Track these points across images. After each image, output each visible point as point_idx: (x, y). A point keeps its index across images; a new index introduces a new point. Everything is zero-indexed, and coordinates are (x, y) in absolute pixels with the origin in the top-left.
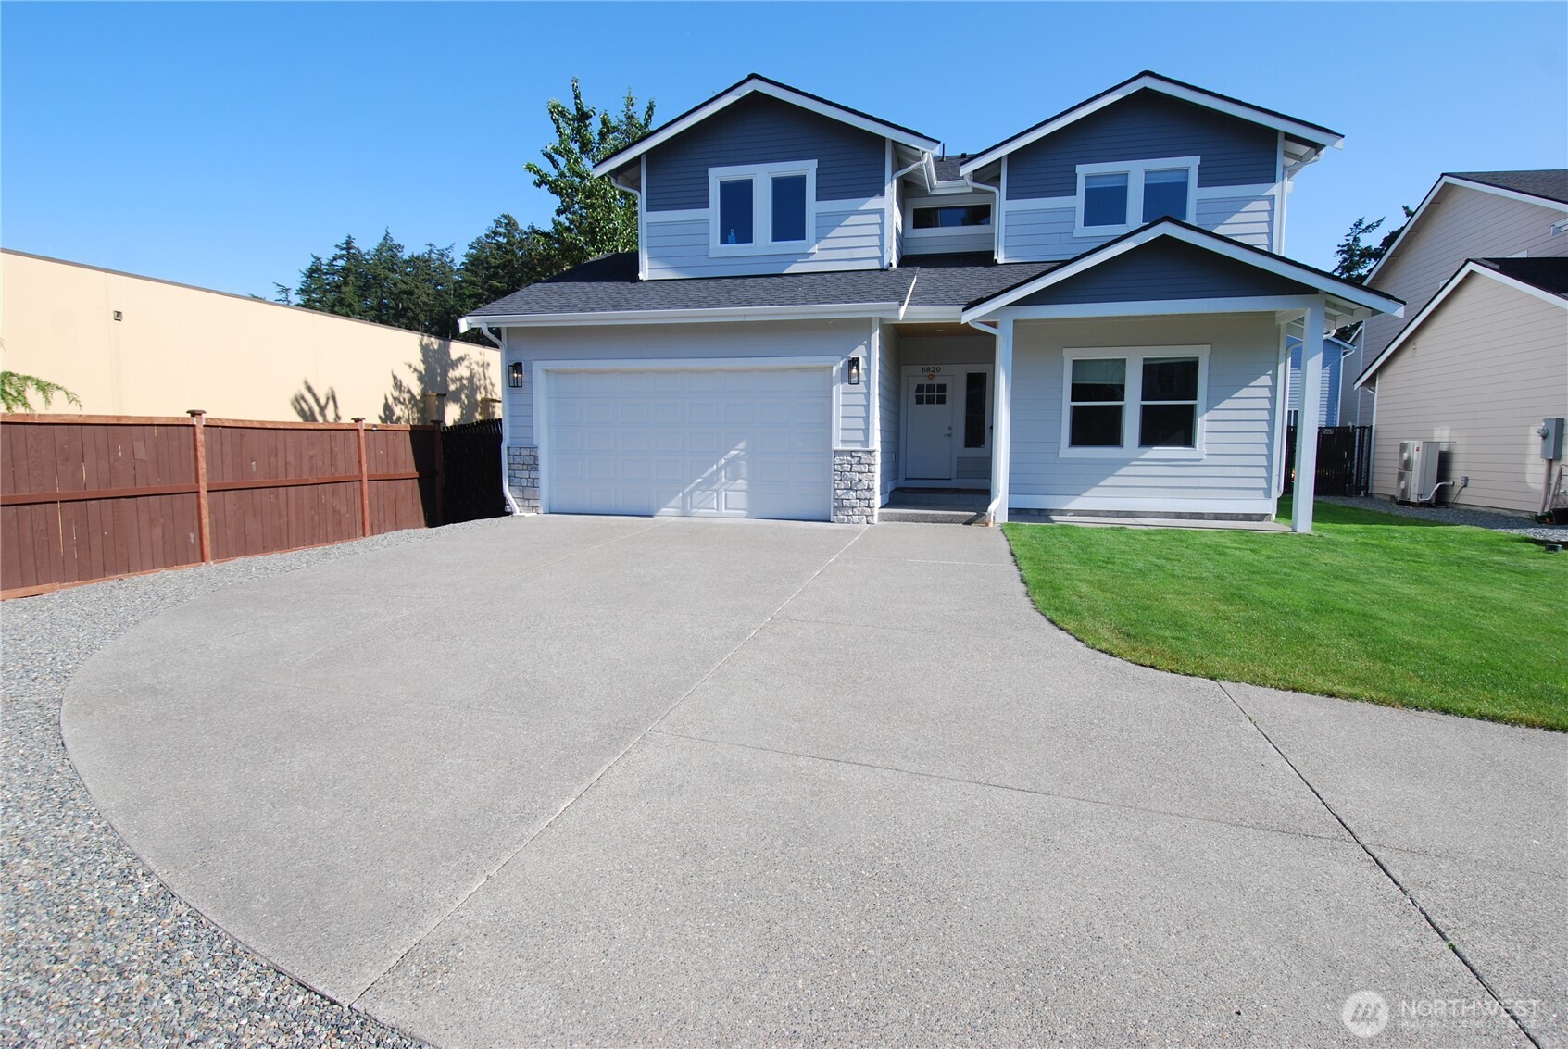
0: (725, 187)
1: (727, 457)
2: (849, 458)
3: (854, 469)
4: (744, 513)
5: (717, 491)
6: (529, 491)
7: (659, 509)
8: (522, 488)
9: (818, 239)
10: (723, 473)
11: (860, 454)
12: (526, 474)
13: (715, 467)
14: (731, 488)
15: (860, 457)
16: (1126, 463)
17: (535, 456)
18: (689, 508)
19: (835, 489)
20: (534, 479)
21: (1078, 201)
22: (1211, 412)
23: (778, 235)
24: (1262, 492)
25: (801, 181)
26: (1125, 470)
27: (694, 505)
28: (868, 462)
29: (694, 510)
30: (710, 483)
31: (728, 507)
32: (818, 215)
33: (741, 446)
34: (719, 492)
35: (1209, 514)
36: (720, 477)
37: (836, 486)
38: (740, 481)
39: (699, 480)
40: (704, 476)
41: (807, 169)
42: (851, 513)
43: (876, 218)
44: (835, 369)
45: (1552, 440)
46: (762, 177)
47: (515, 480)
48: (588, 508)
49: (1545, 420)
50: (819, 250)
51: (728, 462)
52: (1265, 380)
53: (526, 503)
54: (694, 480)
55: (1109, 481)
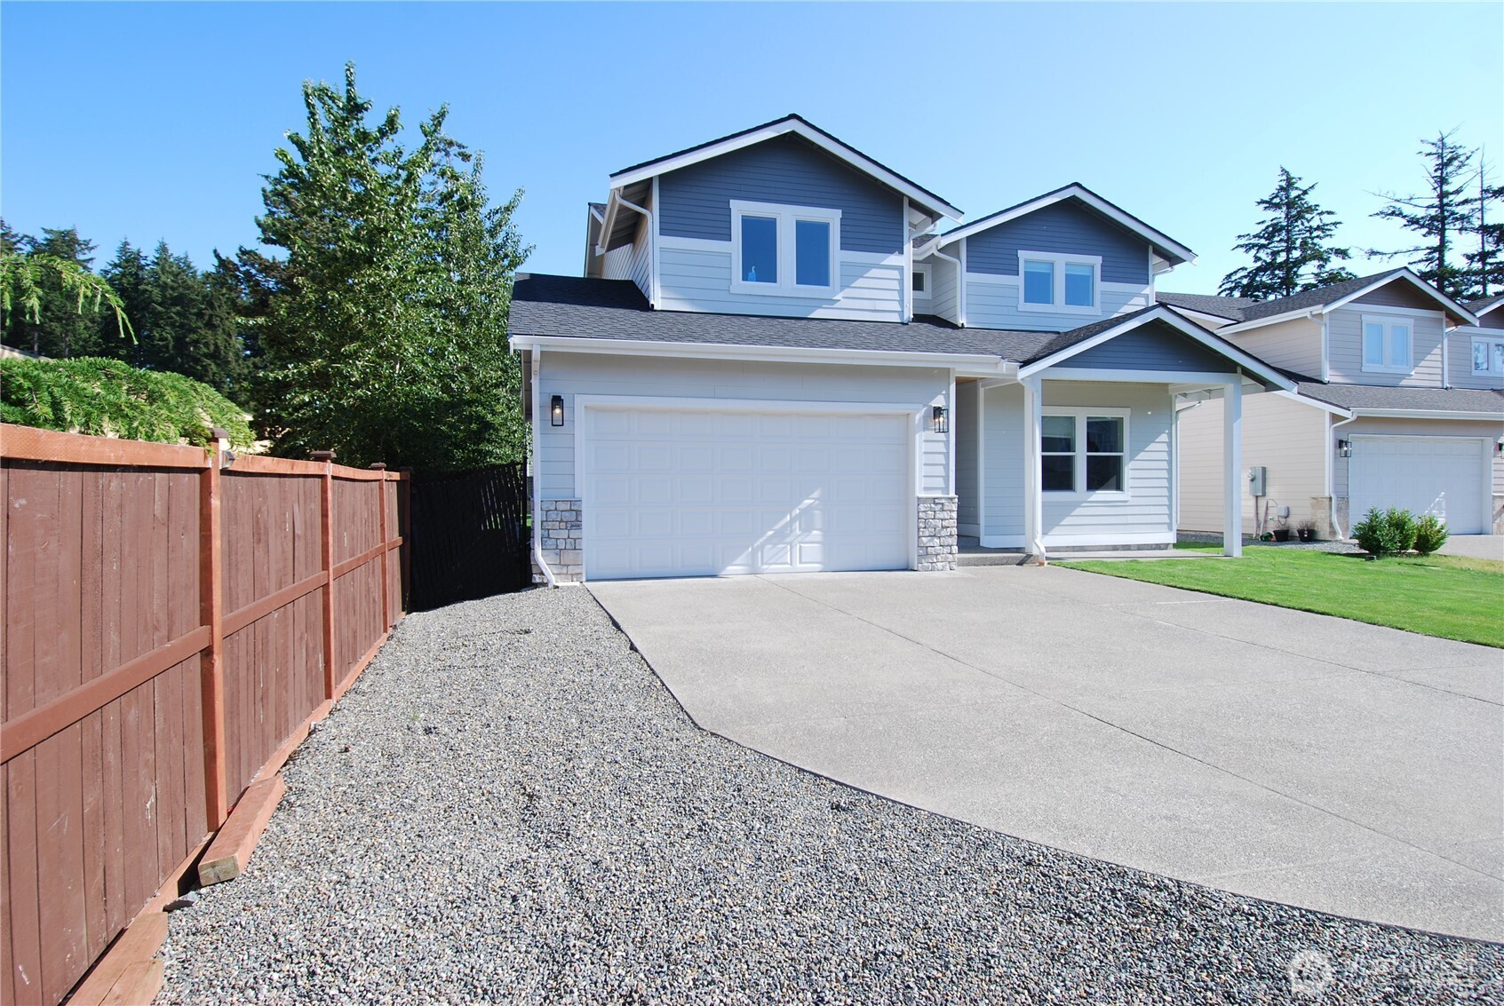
0: (747, 222)
1: (801, 507)
2: (933, 505)
3: (937, 516)
4: (819, 567)
5: (791, 544)
6: (567, 552)
7: (723, 568)
8: (559, 551)
9: (843, 287)
10: (798, 523)
11: (943, 501)
12: (564, 534)
13: (788, 518)
14: (806, 540)
15: (942, 504)
16: (1077, 504)
17: (576, 511)
18: (760, 564)
19: (919, 537)
20: (575, 539)
21: (1019, 281)
22: (1133, 462)
23: (802, 279)
24: (1166, 526)
25: (823, 228)
26: (1078, 511)
27: (765, 561)
28: (950, 508)
29: (765, 567)
30: (781, 536)
31: (803, 560)
32: (843, 264)
33: (816, 494)
34: (794, 544)
35: (1134, 545)
36: (793, 528)
37: (921, 534)
38: (815, 532)
39: (770, 533)
40: (777, 527)
41: (832, 217)
42: (935, 560)
43: (896, 274)
44: (918, 417)
45: (1259, 481)
46: (787, 218)
47: (549, 542)
48: (638, 572)
49: (1251, 468)
50: (844, 298)
51: (803, 512)
52: (1164, 437)
53: (564, 571)
54: (765, 533)
55: (1067, 521)
